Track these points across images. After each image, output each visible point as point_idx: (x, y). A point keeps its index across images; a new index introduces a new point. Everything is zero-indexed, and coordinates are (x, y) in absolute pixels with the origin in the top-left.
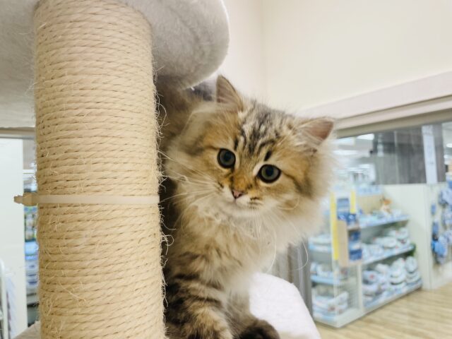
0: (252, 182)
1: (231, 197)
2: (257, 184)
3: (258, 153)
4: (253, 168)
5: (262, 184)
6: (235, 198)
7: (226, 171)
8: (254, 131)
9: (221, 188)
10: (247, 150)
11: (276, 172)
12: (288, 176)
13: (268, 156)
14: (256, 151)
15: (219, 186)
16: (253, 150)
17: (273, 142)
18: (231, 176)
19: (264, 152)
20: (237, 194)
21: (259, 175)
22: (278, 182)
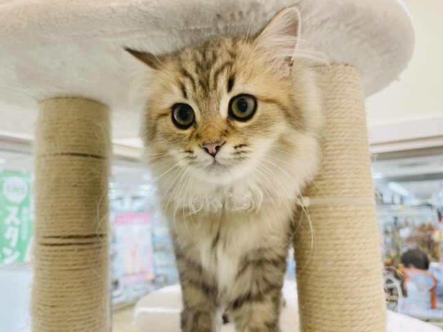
0: (225, 127)
1: (209, 157)
2: (233, 128)
3: (215, 86)
4: (218, 109)
5: (240, 125)
6: (213, 155)
7: (188, 132)
8: (198, 65)
9: (191, 155)
10: (199, 88)
11: (251, 103)
12: (268, 101)
13: (230, 84)
14: (211, 84)
15: (187, 154)
16: (208, 85)
17: (230, 64)
18: (195, 134)
19: (222, 81)
20: (212, 149)
21: (231, 114)
22: (258, 114)
